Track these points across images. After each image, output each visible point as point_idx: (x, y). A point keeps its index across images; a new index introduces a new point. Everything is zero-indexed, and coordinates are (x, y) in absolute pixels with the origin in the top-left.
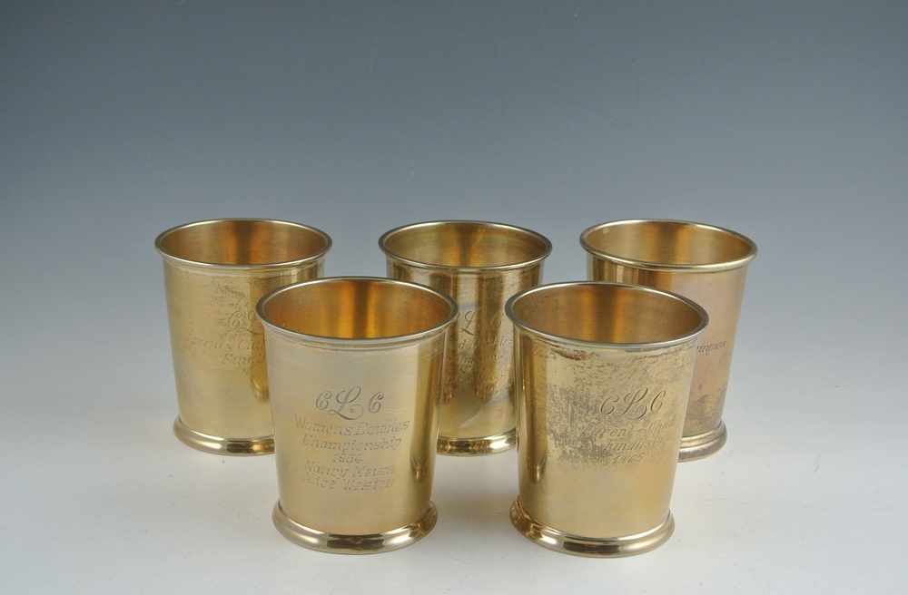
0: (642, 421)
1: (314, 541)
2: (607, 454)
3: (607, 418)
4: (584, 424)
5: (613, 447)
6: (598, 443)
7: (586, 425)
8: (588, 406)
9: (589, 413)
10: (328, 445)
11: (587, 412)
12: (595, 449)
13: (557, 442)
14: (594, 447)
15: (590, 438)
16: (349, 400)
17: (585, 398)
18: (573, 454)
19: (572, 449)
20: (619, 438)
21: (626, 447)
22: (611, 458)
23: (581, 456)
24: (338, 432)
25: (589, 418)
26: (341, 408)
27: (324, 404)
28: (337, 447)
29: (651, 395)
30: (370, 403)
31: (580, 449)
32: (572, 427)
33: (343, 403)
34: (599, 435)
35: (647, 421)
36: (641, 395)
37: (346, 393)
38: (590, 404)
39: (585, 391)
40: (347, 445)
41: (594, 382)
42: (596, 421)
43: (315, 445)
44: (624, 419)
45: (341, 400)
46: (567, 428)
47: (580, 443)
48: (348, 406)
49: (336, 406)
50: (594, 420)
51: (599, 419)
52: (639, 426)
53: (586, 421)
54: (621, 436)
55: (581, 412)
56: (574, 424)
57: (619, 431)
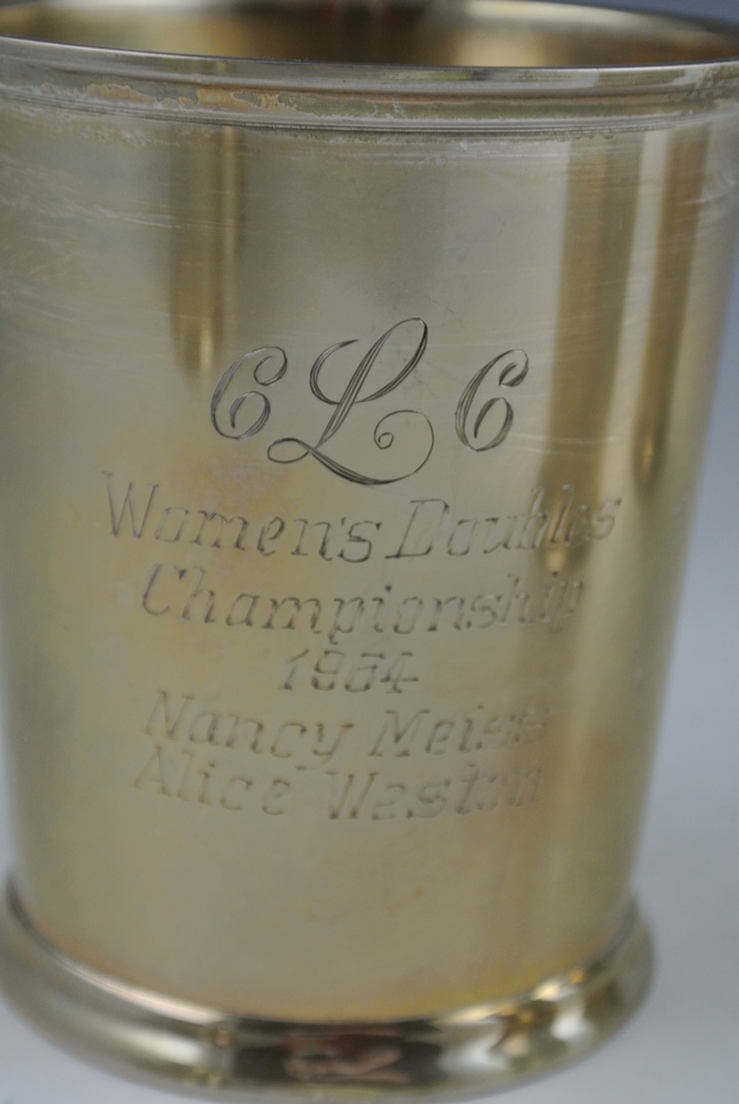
1: (181, 1051)
10: (261, 613)
16: (369, 388)
24: (311, 545)
26: (332, 427)
27: (248, 416)
28: (303, 620)
30: (465, 405)
33: (343, 405)
37: (356, 353)
40: (350, 609)
43: (198, 613)
45: (334, 386)
48: (363, 416)
49: (308, 419)
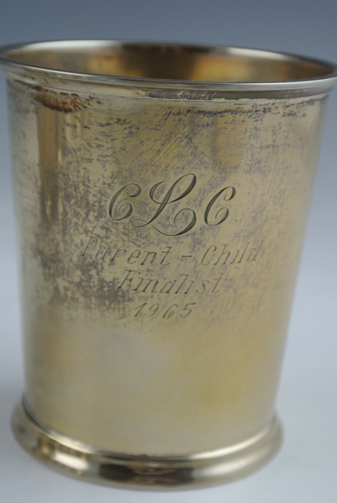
0: (187, 240)
2: (123, 296)
3: (121, 227)
4: (83, 237)
5: (135, 284)
6: (108, 275)
7: (86, 239)
8: (88, 203)
9: (91, 217)
11: (87, 214)
12: (102, 287)
13: (47, 271)
14: (102, 281)
15: (94, 264)
17: (81, 187)
18: (69, 294)
19: (67, 285)
20: (144, 268)
21: (159, 288)
22: (131, 305)
23: (82, 299)
25: (90, 227)
29: (203, 192)
31: (79, 285)
32: (65, 242)
34: (108, 259)
35: (197, 242)
36: (184, 187)
38: (91, 199)
39: (82, 172)
41: (95, 157)
42: (102, 233)
44: (153, 233)
46: (57, 245)
47: (79, 273)
50: (98, 231)
51: (107, 230)
52: (184, 246)
53: (86, 232)
54: (148, 264)
55: (77, 214)
56: (67, 238)
57: (143, 255)
